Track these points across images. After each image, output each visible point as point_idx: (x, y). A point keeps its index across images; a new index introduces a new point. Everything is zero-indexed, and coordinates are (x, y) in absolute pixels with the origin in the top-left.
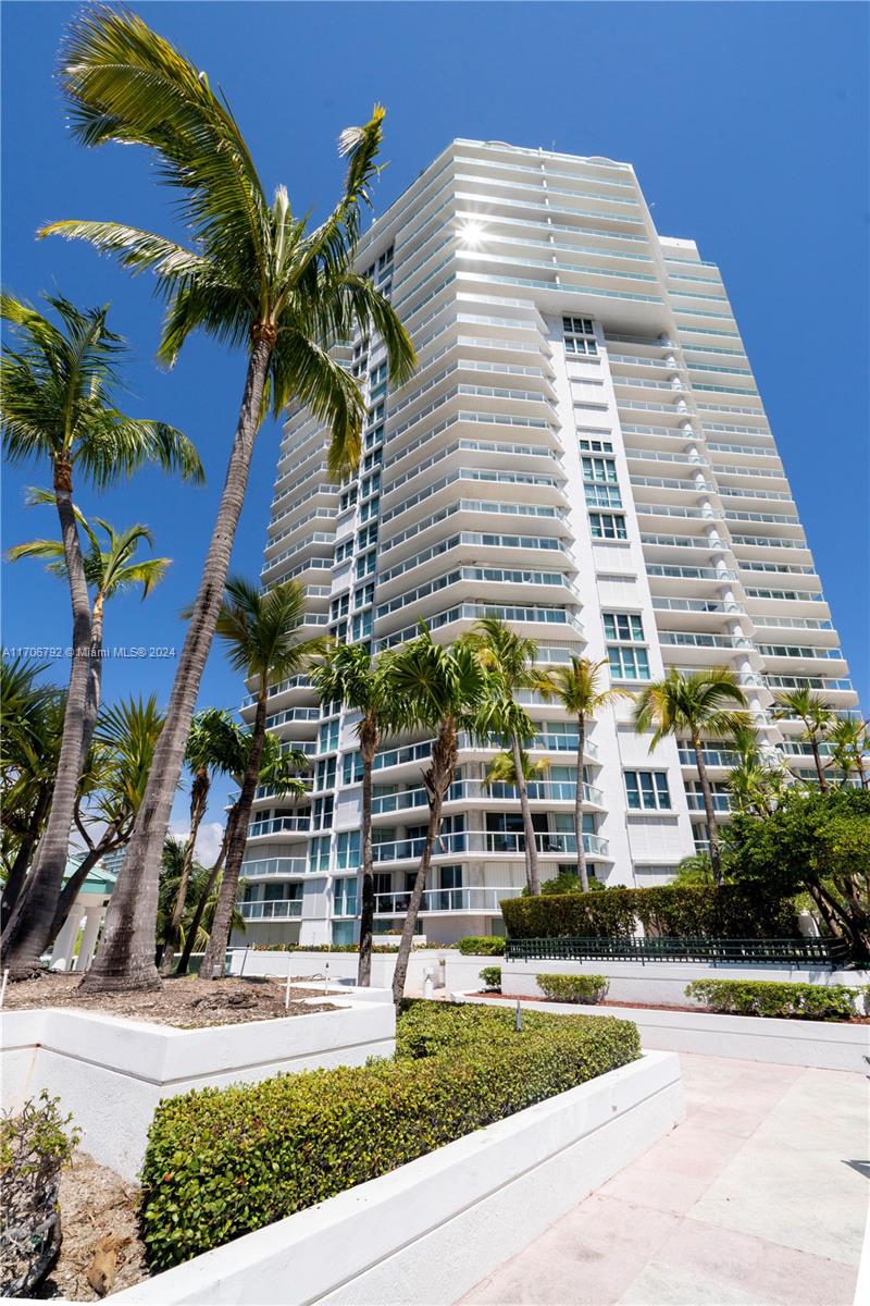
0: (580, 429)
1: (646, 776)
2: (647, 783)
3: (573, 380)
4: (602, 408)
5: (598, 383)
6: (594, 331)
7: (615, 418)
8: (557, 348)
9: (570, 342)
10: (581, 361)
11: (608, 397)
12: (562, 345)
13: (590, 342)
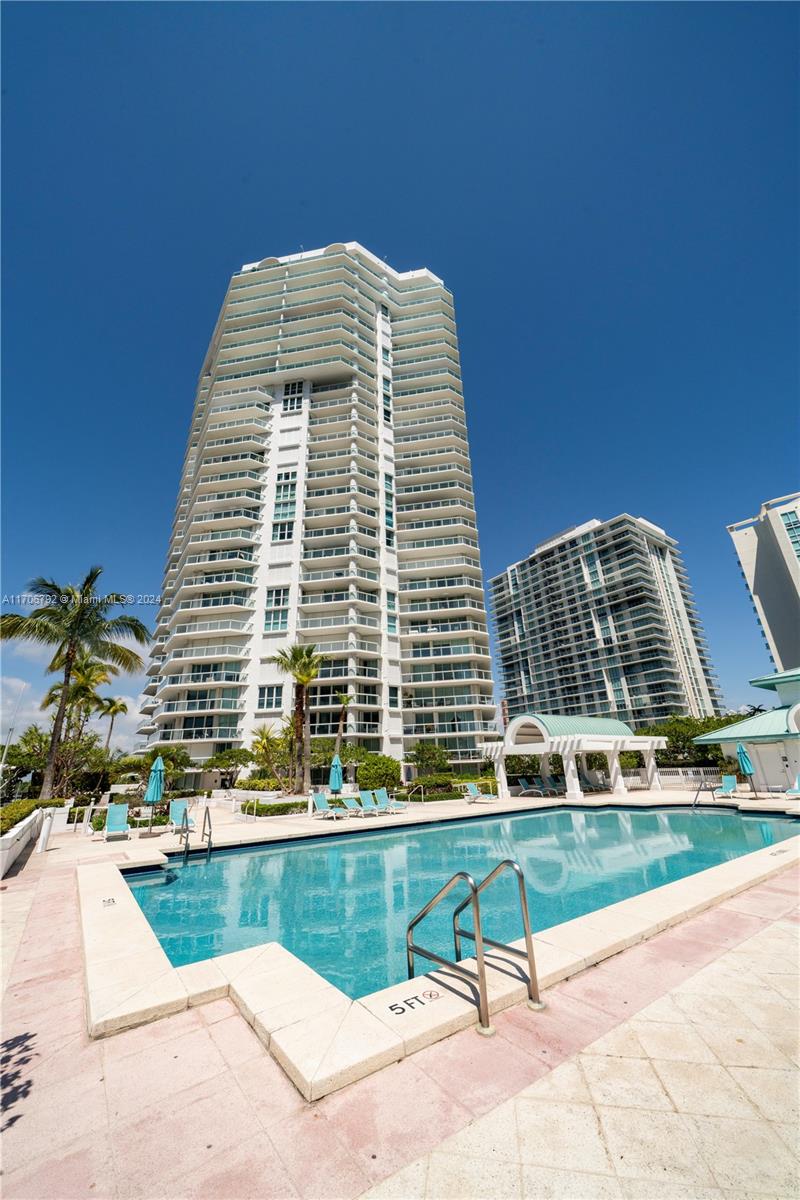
0: (280, 466)
1: (270, 689)
2: (270, 694)
3: (282, 431)
4: (296, 447)
5: (297, 429)
6: (303, 389)
7: (303, 452)
8: (277, 409)
9: (286, 401)
10: (290, 415)
11: (302, 438)
12: (281, 405)
13: (299, 399)
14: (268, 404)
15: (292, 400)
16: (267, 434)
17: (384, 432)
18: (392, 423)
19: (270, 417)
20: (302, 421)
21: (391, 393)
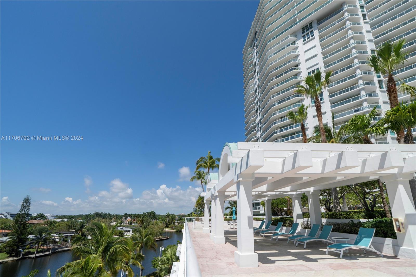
0: (308, 69)
3: (305, 52)
4: (316, 56)
5: (315, 47)
6: (313, 25)
7: (320, 56)
8: (300, 42)
9: (304, 37)
10: (308, 42)
11: (318, 50)
12: (302, 40)
13: (312, 32)
14: (294, 42)
15: (308, 34)
16: (297, 56)
17: (366, 28)
18: (368, 20)
19: (297, 48)
20: (316, 42)
21: (365, 12)
